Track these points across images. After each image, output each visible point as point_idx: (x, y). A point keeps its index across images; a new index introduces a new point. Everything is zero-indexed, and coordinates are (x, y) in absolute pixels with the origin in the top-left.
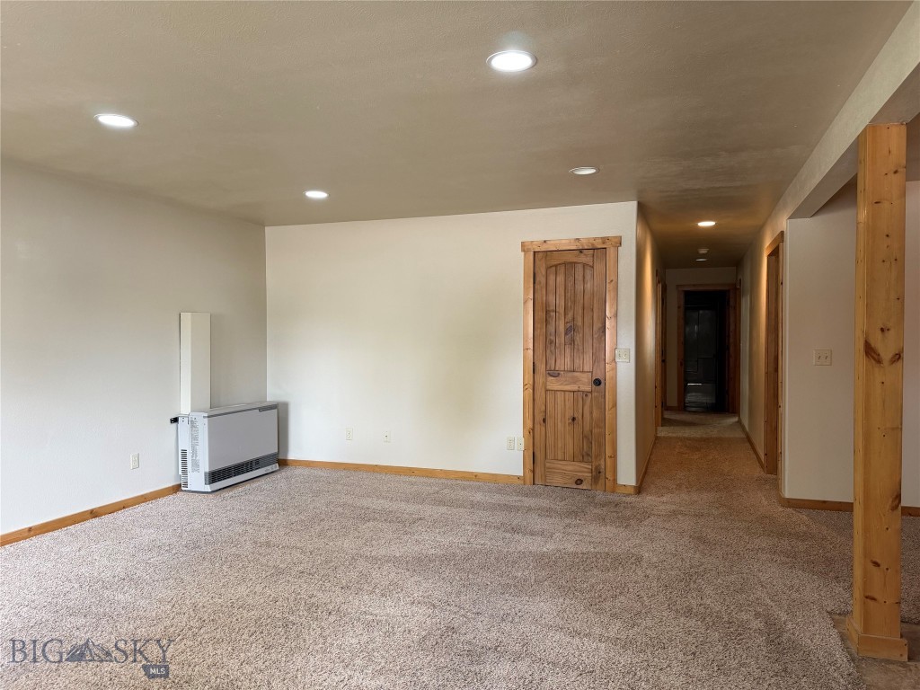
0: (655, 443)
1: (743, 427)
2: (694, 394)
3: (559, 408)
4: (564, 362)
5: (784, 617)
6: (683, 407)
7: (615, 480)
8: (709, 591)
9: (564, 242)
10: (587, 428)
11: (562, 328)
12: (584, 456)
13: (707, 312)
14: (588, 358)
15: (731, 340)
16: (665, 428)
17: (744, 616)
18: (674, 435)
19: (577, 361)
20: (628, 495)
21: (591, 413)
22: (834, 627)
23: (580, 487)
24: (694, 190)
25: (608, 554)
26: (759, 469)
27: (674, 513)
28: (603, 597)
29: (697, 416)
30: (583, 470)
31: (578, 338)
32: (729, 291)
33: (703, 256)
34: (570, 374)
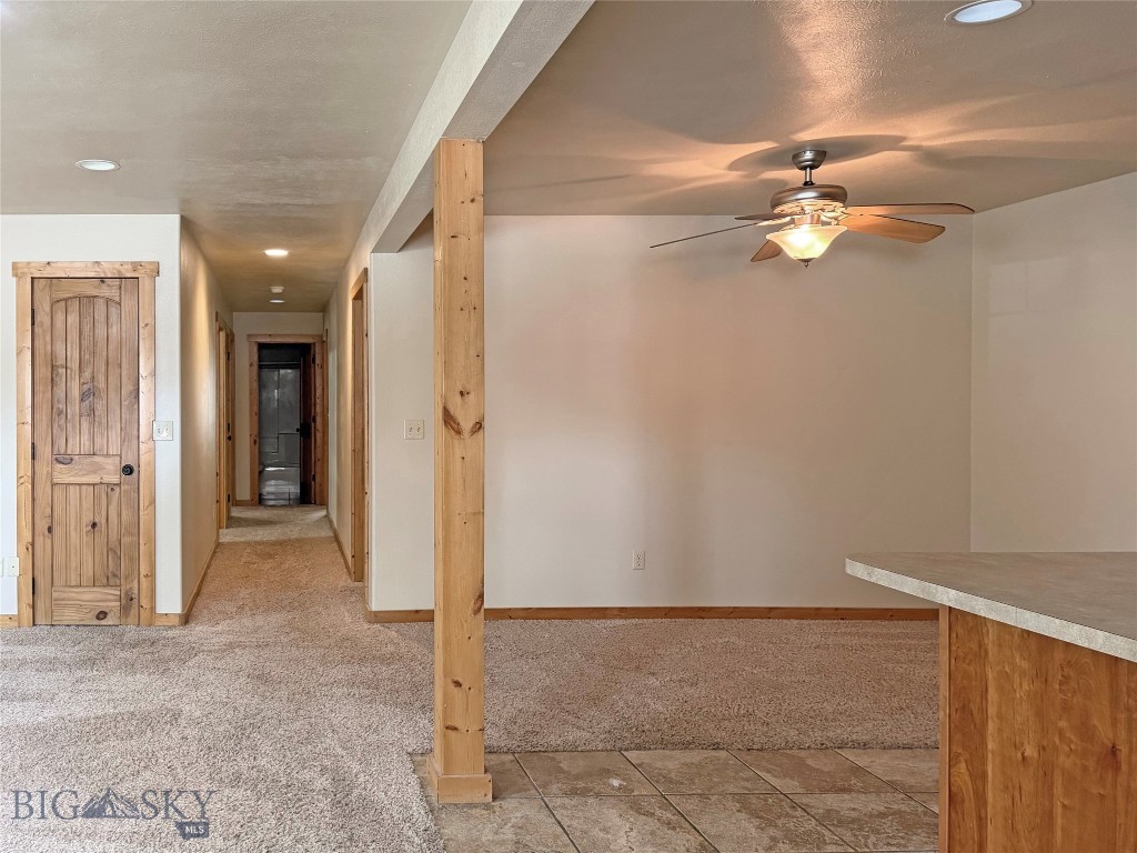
0: (215, 552)
1: (331, 522)
2: (273, 482)
3: (73, 511)
4: (78, 442)
5: (356, 767)
6: (260, 500)
7: (153, 608)
8: (266, 747)
9: (77, 265)
10: (114, 537)
11: (75, 392)
12: (109, 579)
13: (290, 371)
14: (115, 435)
15: (318, 409)
16: (230, 530)
17: (307, 775)
18: (242, 539)
19: (98, 440)
20: (170, 627)
21: (120, 515)
22: (414, 772)
23: (103, 622)
24: (254, 205)
25: (133, 714)
26: (345, 577)
27: (231, 646)
28: (120, 776)
29: (275, 512)
30: (108, 598)
31: (100, 407)
32: (314, 344)
33: (278, 296)
34: (89, 460)
